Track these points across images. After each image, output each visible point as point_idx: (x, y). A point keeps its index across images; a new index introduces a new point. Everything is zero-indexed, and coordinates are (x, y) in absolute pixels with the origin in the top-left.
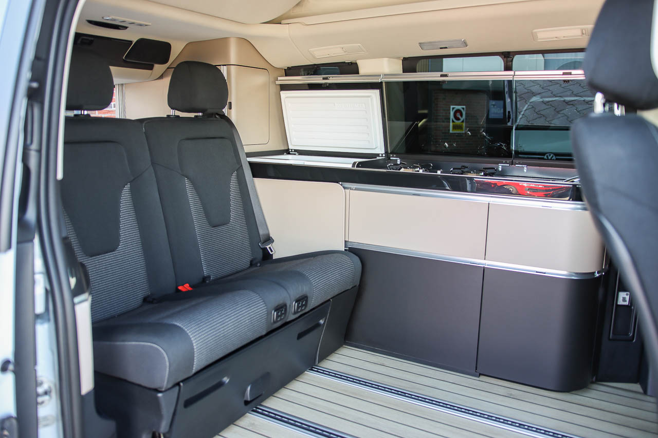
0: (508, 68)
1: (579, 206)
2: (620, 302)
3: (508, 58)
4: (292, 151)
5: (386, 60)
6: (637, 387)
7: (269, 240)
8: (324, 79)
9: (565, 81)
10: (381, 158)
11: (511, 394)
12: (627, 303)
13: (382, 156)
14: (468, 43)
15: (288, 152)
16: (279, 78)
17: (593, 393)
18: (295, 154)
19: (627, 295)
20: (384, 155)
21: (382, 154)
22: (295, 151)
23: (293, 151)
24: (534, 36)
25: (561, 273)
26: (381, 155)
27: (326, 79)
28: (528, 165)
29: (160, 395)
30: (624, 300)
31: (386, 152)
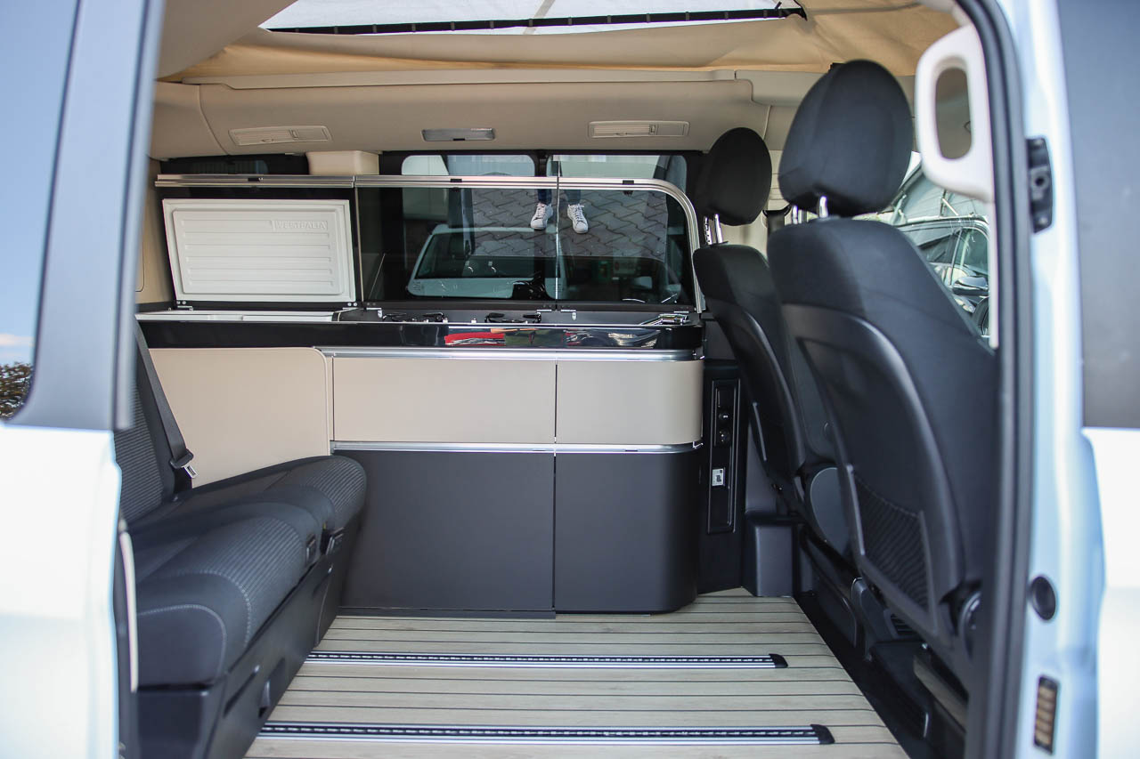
0: (540, 172)
1: (671, 356)
2: (715, 483)
3: (541, 159)
4: (181, 304)
5: (357, 153)
6: (742, 591)
7: (186, 455)
8: (251, 180)
9: (626, 192)
10: (350, 309)
11: (608, 629)
12: (722, 483)
13: (352, 306)
14: (498, 134)
15: (172, 304)
16: (160, 177)
17: (701, 608)
18: (188, 309)
19: (721, 472)
20: (355, 304)
21: (352, 303)
22: (189, 303)
23: (184, 303)
24: (589, 130)
25: (654, 448)
26: (350, 305)
27: (256, 180)
28: (578, 309)
29: (204, 694)
30: (719, 480)
31: (358, 299)
